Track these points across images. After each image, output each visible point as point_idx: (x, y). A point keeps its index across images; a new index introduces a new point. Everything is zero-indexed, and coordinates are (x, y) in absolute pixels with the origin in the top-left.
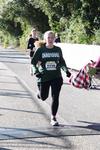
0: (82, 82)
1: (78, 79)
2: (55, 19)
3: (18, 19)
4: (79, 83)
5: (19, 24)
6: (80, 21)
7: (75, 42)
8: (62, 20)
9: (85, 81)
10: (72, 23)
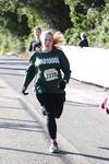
3: (24, 11)
5: (25, 18)
8: (91, 13)
10: (106, 17)
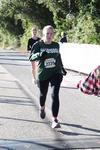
0: (92, 87)
1: (87, 84)
2: (61, 15)
4: (88, 88)
5: (20, 21)
6: (89, 18)
7: (84, 42)
8: (69, 17)
9: (95, 86)
10: (80, 20)
